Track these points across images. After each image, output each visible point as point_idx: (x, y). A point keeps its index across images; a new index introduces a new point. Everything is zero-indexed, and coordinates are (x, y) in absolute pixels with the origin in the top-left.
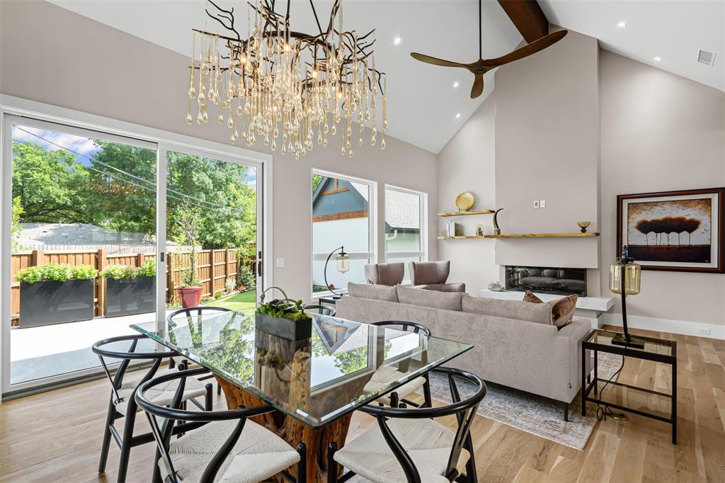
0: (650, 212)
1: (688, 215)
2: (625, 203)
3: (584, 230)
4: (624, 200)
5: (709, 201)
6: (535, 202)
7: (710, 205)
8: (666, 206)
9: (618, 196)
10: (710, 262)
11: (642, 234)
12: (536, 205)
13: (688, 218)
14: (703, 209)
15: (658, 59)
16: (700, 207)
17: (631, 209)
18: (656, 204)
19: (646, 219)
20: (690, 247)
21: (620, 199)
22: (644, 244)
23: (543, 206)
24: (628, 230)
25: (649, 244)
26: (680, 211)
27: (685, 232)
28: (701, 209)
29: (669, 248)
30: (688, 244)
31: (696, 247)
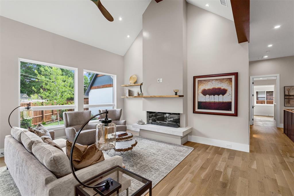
0: (207, 85)
1: (222, 86)
2: (197, 80)
3: (176, 94)
4: (196, 79)
5: (231, 79)
6: (158, 79)
7: (232, 82)
8: (213, 82)
9: (194, 77)
10: (231, 111)
11: (203, 96)
12: (159, 81)
13: (222, 88)
14: (229, 83)
15: (207, 5)
16: (227, 82)
17: (199, 83)
18: (209, 81)
19: (205, 88)
20: (223, 103)
21: (195, 78)
22: (204, 101)
23: (161, 81)
24: (198, 94)
25: (207, 101)
26: (219, 84)
27: (221, 95)
28: (227, 83)
29: (215, 103)
30: (222, 101)
31: (225, 103)
